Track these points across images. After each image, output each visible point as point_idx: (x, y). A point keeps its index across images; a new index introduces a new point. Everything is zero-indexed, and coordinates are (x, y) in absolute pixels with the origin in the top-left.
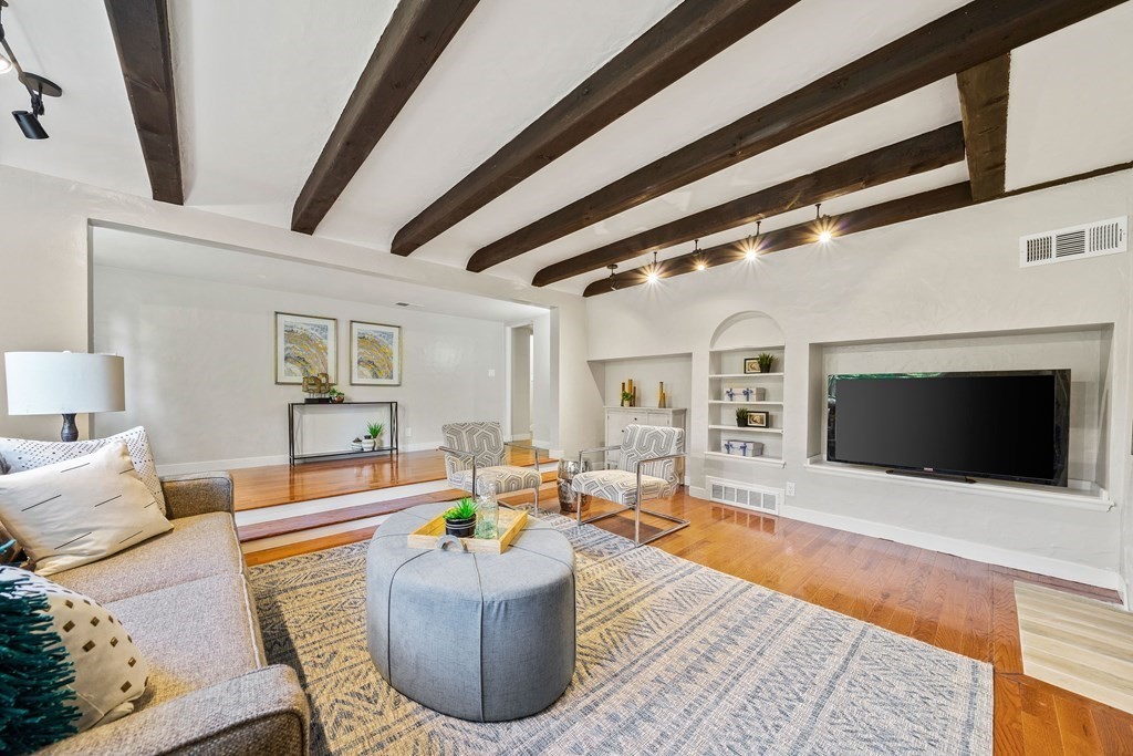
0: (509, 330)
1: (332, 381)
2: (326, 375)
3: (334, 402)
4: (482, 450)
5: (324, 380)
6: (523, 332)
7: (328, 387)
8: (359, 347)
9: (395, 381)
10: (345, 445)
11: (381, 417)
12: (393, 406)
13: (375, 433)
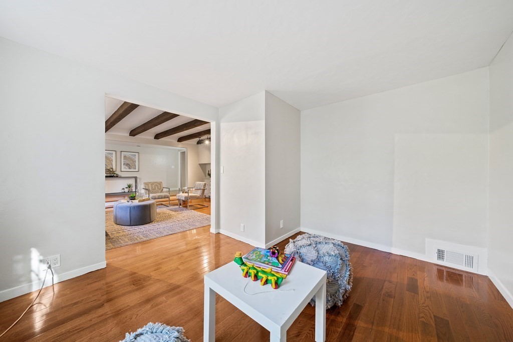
0: (179, 153)
1: (114, 170)
2: (112, 168)
3: (115, 177)
4: (155, 189)
5: (111, 170)
6: (183, 154)
7: (113, 172)
8: (124, 159)
9: (137, 170)
10: (119, 190)
11: (132, 182)
12: (136, 178)
13: (129, 186)
